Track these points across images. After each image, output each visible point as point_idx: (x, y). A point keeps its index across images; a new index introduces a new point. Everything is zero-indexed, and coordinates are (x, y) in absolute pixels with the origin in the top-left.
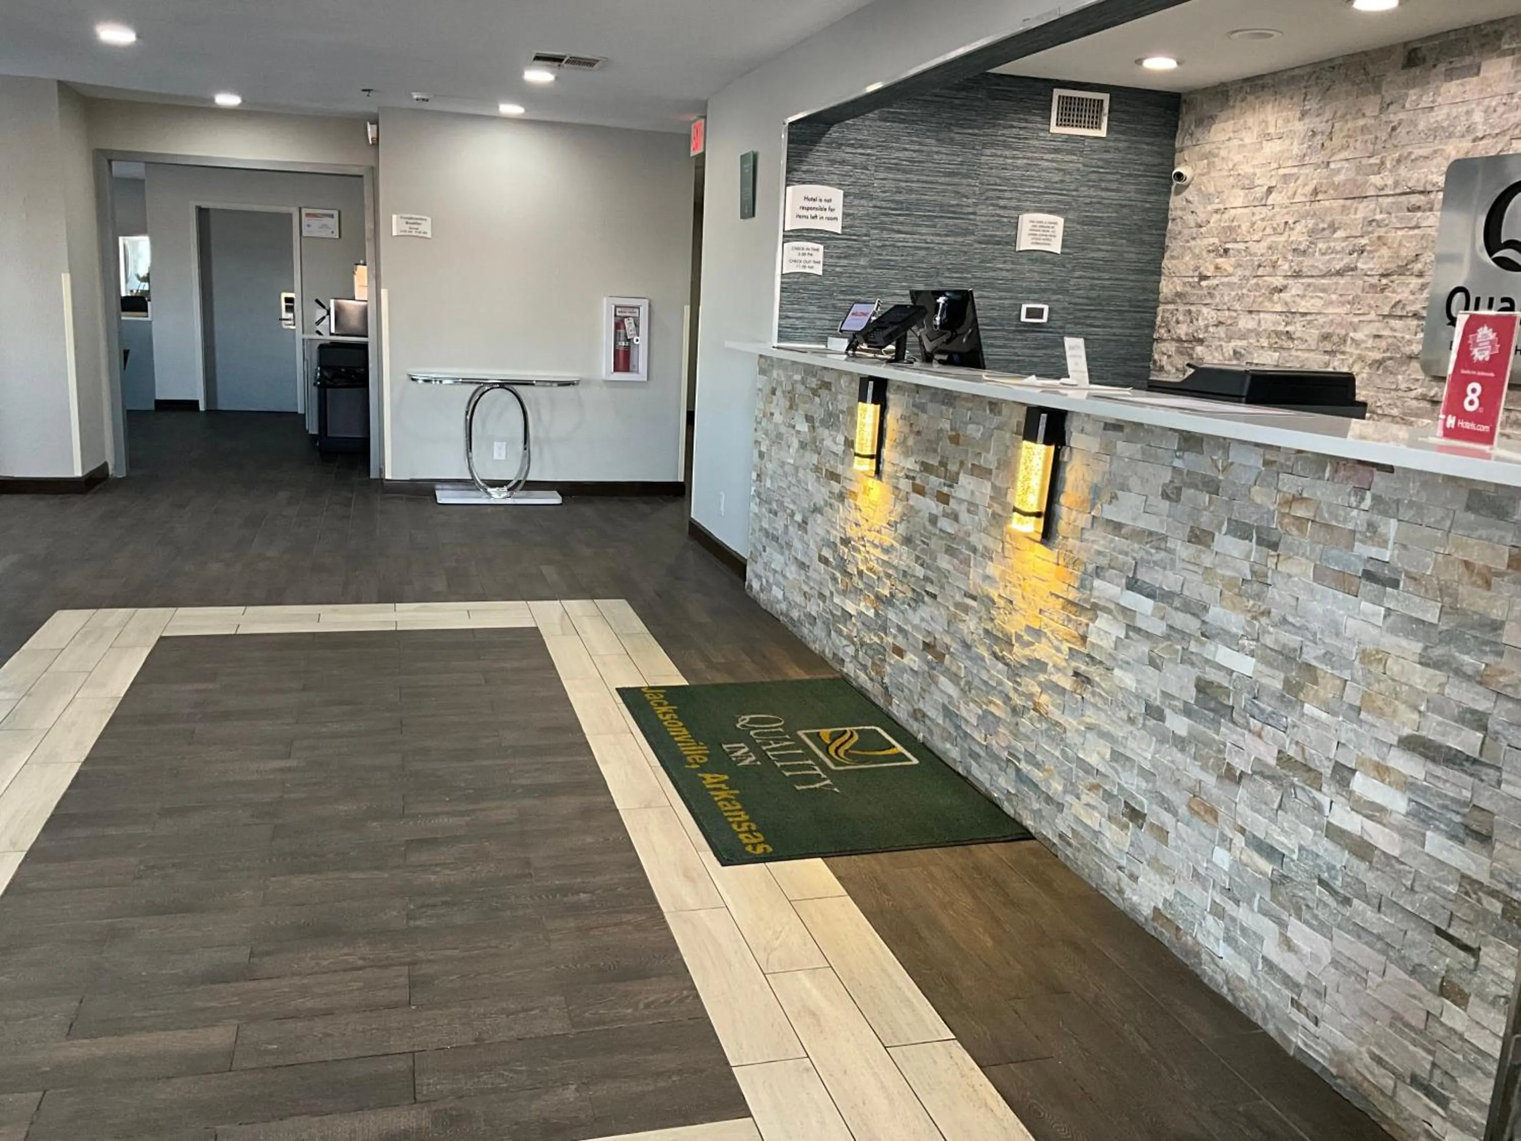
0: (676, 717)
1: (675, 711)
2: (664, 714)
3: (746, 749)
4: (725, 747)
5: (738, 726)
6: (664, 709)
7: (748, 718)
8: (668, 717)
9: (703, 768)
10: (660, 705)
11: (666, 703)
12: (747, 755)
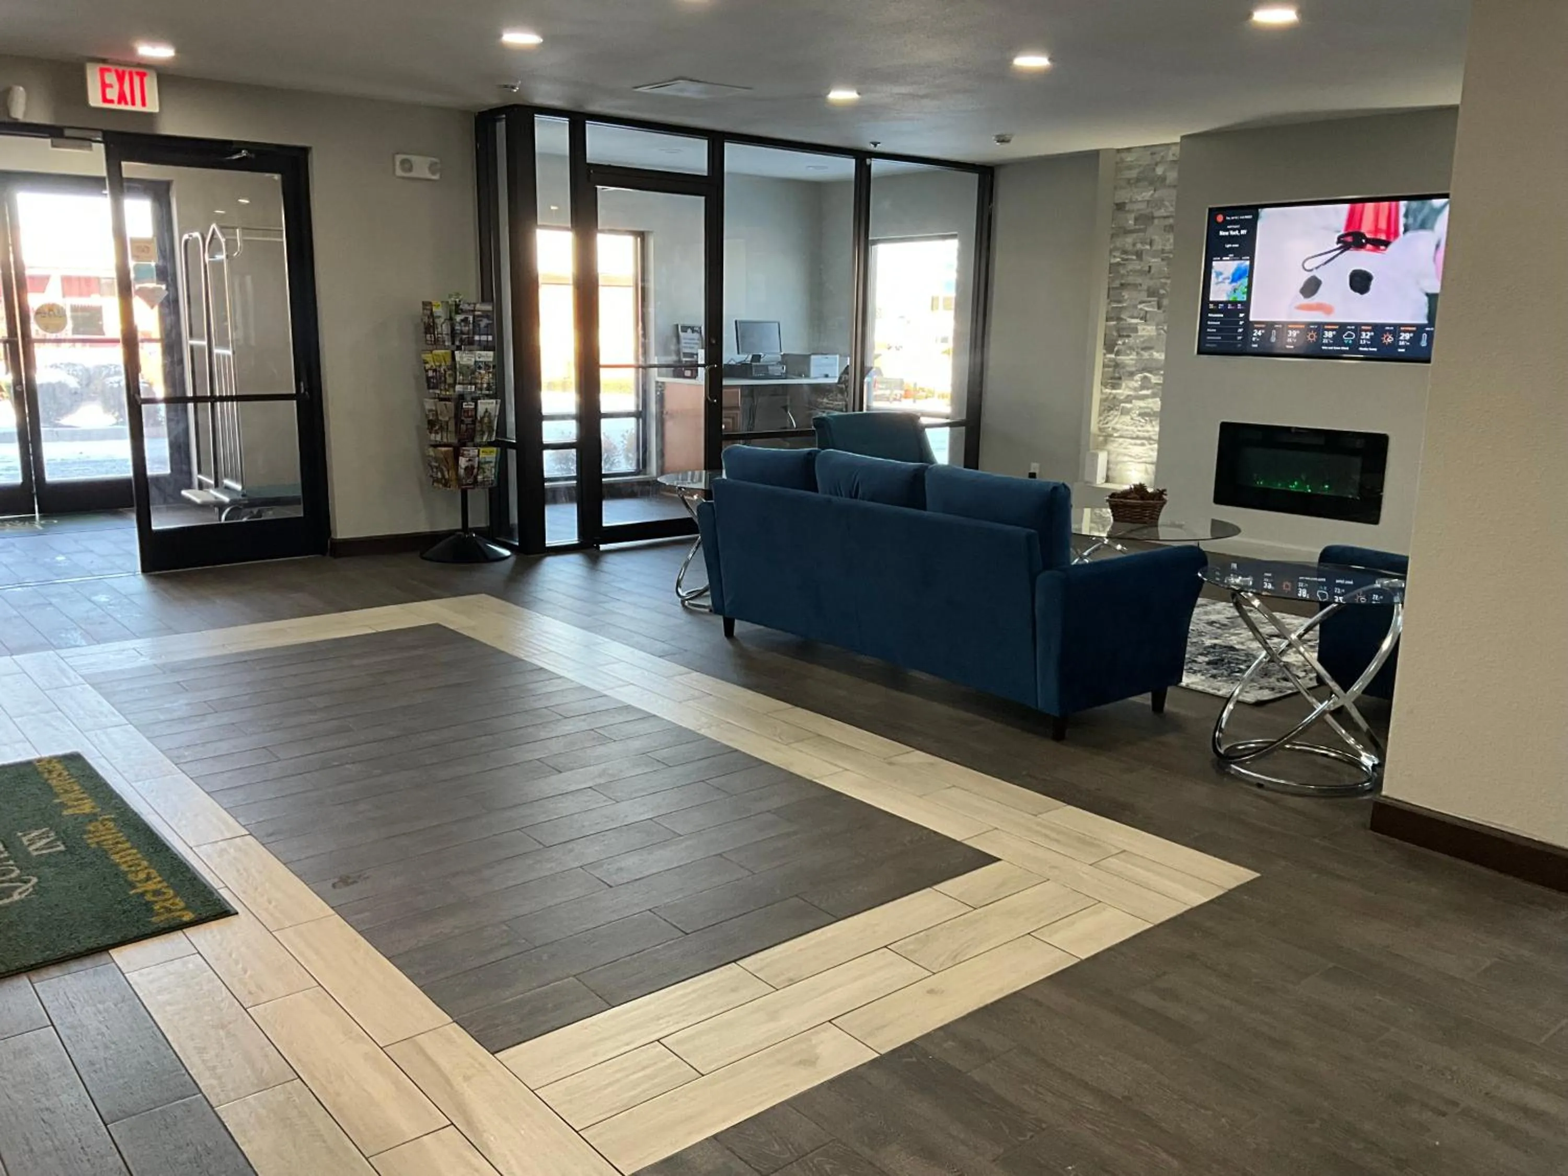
0: (131, 877)
1: (132, 885)
2: (148, 878)
3: (31, 848)
4: (62, 848)
5: (35, 880)
6: (151, 886)
7: (16, 897)
8: (142, 876)
9: (93, 817)
10: (157, 893)
11: (149, 897)
12: (32, 842)
